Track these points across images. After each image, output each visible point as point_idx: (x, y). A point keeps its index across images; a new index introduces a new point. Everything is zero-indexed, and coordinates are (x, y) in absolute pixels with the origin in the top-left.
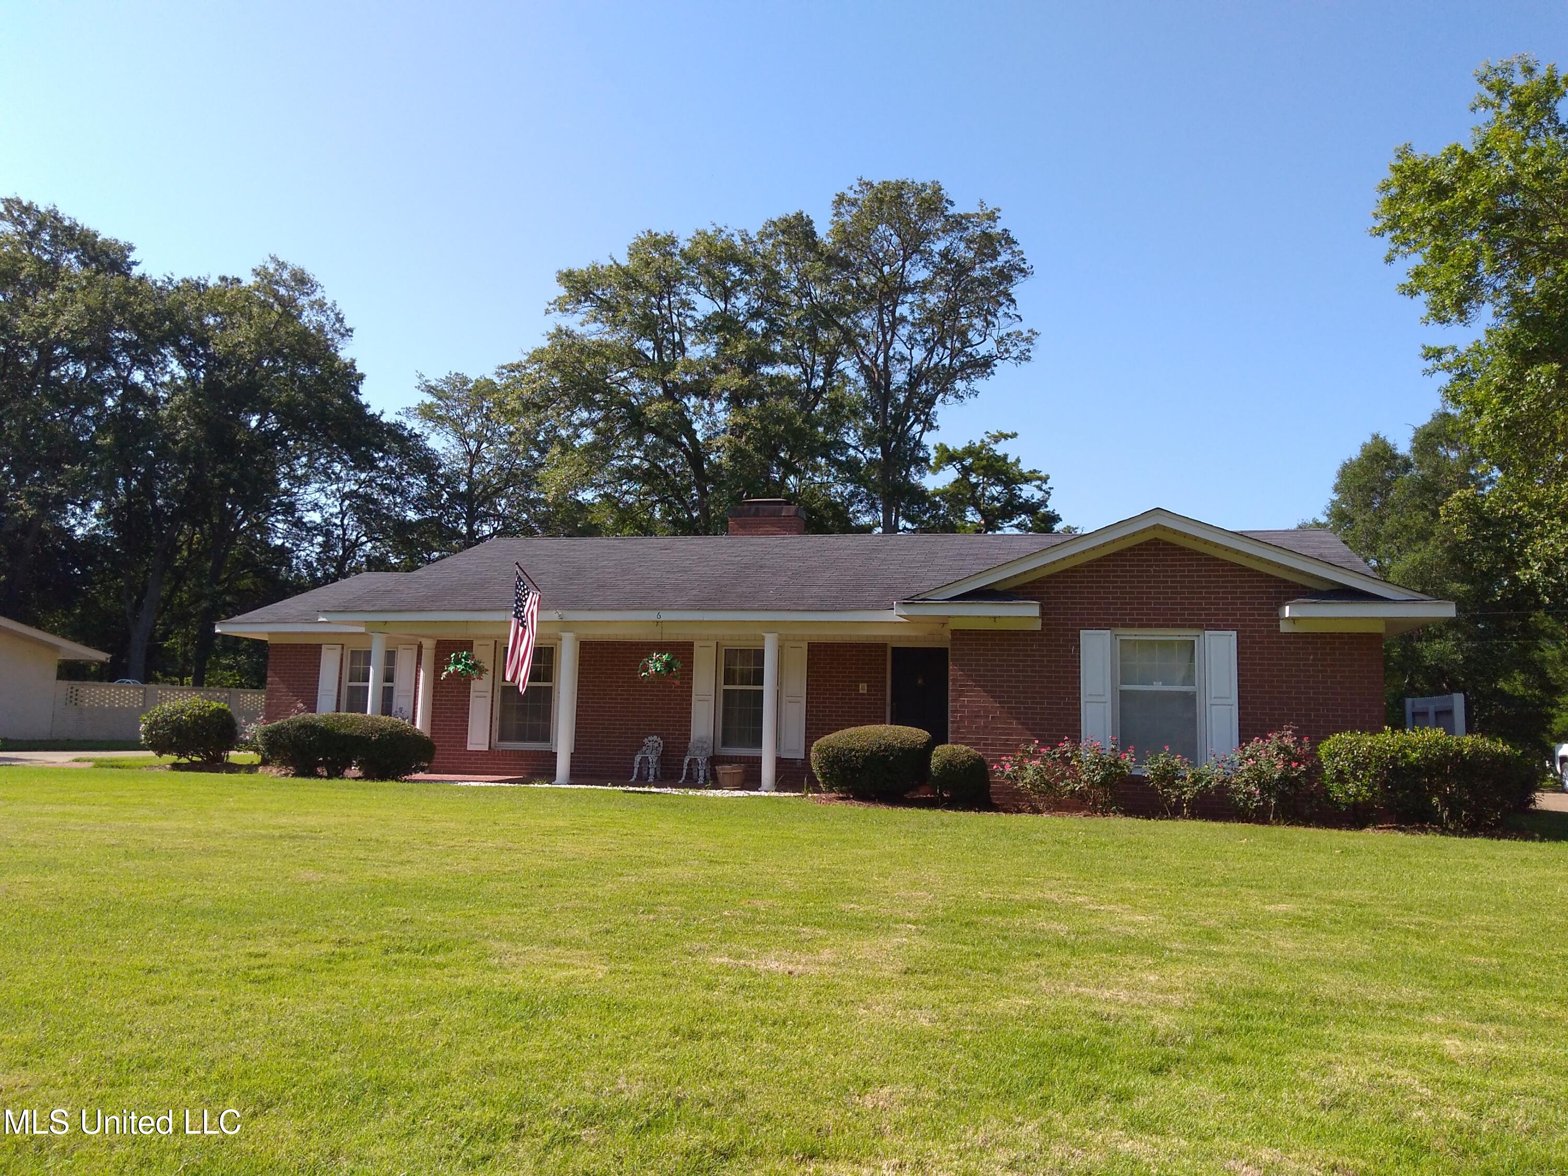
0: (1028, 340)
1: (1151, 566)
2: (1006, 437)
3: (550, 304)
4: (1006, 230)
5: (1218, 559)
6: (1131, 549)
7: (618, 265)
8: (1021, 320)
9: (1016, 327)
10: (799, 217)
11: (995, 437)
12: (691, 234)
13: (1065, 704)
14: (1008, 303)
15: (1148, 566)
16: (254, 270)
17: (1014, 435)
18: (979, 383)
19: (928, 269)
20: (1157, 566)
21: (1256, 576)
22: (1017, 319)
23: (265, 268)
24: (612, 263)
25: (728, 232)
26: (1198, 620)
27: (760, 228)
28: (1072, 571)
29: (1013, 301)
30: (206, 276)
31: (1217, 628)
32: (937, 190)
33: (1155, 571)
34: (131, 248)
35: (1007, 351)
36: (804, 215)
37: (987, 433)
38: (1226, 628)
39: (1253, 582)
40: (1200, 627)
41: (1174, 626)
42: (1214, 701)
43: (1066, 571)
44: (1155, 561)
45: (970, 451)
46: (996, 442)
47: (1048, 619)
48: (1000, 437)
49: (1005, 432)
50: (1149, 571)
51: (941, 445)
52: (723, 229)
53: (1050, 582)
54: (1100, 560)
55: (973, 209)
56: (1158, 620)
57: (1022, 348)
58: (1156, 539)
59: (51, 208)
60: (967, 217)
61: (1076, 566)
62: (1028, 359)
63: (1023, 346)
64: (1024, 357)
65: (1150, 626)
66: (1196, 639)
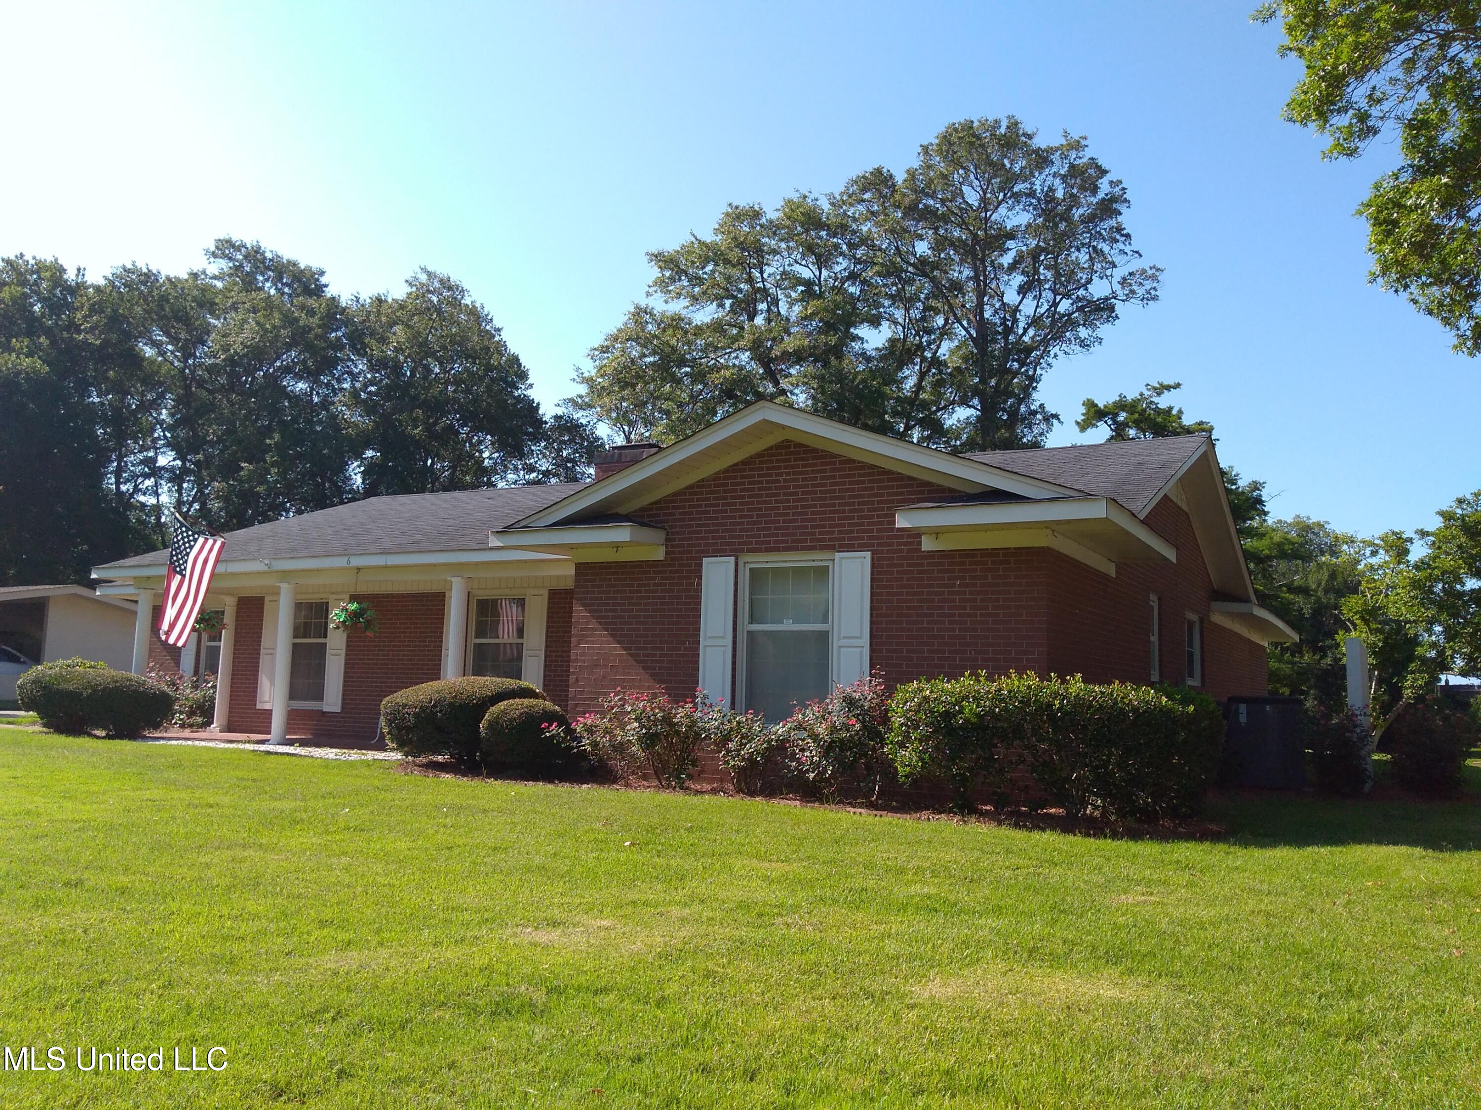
0: (1154, 278)
1: (781, 474)
2: (1168, 388)
3: (650, 286)
4: (1093, 159)
5: (854, 461)
6: (759, 455)
7: (700, 242)
8: (1140, 256)
9: (1136, 265)
10: (878, 172)
11: (1155, 389)
12: (780, 204)
13: (685, 649)
14: (1124, 239)
15: (777, 475)
16: (407, 281)
17: (1177, 386)
18: (1104, 330)
19: (1028, 212)
20: (788, 474)
21: (896, 480)
22: (1137, 255)
23: (416, 278)
24: (693, 239)
25: (812, 196)
26: (830, 539)
27: (843, 189)
28: (698, 487)
29: (1128, 236)
30: (386, 293)
31: (850, 548)
32: (1014, 125)
33: (785, 481)
34: (322, 273)
35: (1133, 292)
36: (885, 170)
37: (1148, 385)
38: (861, 548)
39: (892, 487)
40: (832, 548)
41: (804, 549)
42: (844, 642)
43: (691, 487)
44: (786, 467)
45: (1122, 405)
46: (1159, 394)
47: (672, 546)
48: (1162, 389)
49: (1166, 383)
50: (778, 481)
51: (1088, 400)
52: (807, 194)
53: (676, 501)
54: (726, 471)
55: (1057, 141)
56: (787, 542)
57: (1148, 287)
58: (787, 441)
59: (255, 243)
60: (1051, 150)
61: (702, 480)
62: (1155, 298)
63: (1148, 285)
64: (1151, 297)
65: (777, 550)
66: (830, 564)
